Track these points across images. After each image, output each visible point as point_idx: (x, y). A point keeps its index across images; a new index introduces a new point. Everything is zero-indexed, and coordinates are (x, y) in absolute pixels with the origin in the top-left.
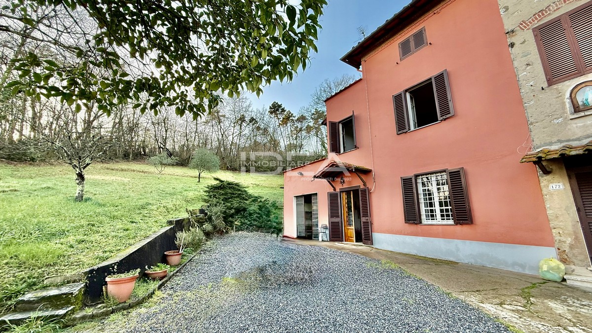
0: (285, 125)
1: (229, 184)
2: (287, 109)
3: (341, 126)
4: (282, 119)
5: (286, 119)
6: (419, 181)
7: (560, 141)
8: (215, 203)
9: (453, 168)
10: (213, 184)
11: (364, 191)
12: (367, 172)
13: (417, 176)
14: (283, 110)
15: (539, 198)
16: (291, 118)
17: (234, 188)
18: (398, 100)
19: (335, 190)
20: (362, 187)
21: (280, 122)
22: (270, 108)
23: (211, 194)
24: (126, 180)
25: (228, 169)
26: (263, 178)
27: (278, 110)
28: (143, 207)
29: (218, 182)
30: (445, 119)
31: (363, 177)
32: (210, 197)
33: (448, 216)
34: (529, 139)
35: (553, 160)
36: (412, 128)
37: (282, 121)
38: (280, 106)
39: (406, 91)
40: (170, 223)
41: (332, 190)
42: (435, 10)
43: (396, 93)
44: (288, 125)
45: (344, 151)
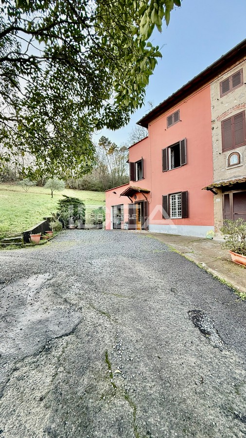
0: (111, 154)
1: (72, 199)
2: (112, 142)
3: (137, 164)
4: (109, 149)
5: (112, 149)
6: (171, 197)
7: (222, 180)
8: (65, 210)
9: (183, 191)
10: (62, 199)
11: (146, 203)
12: (148, 192)
13: (169, 195)
14: (109, 143)
15: (212, 205)
16: (116, 149)
17: (75, 201)
18: (165, 152)
19: (132, 202)
20: (145, 200)
21: (108, 152)
22: (100, 141)
23: (62, 205)
24: (6, 197)
25: (70, 188)
26: (95, 195)
27: (105, 143)
28: (27, 212)
29: (65, 198)
30: (183, 165)
31: (146, 195)
32: (62, 207)
33: (180, 214)
34: (212, 178)
35: (218, 188)
36: (170, 169)
37: (109, 151)
38: (107, 140)
39: (169, 147)
40: (45, 219)
41: (130, 202)
42: (185, 100)
43: (163, 148)
44: (114, 154)
45: (138, 179)
